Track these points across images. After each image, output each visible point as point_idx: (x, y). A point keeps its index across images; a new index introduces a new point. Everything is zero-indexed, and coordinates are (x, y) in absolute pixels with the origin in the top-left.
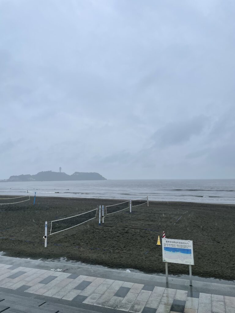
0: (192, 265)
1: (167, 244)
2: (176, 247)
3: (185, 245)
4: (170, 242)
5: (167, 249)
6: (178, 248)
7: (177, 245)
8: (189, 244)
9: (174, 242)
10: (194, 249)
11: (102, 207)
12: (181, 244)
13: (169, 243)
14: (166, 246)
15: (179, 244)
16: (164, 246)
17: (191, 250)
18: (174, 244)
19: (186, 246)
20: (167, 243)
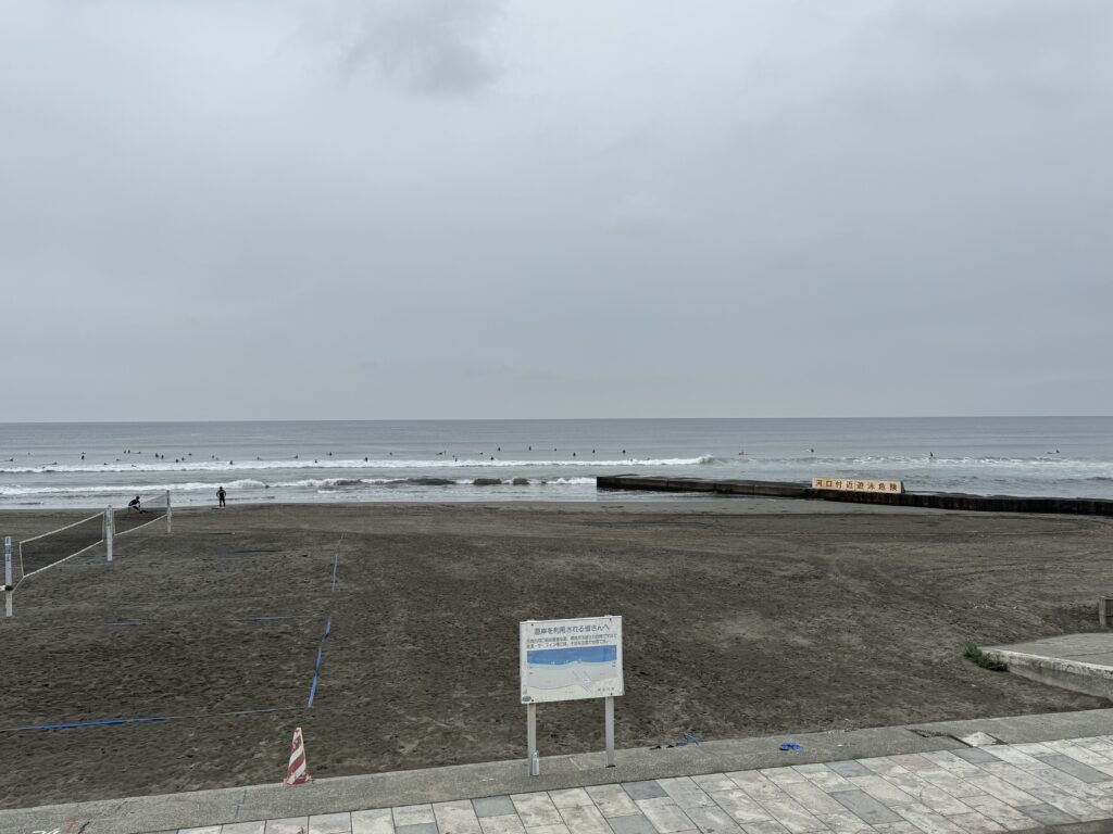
0: (616, 698)
1: (540, 640)
2: (570, 646)
3: (600, 632)
4: (550, 630)
5: (536, 657)
6: (575, 646)
7: (572, 638)
8: (609, 629)
9: (563, 629)
10: (623, 643)
12: (584, 633)
13: (547, 635)
14: (536, 648)
15: (580, 634)
16: (528, 647)
17: (615, 646)
18: (562, 635)
19: (601, 636)
20: (539, 637)
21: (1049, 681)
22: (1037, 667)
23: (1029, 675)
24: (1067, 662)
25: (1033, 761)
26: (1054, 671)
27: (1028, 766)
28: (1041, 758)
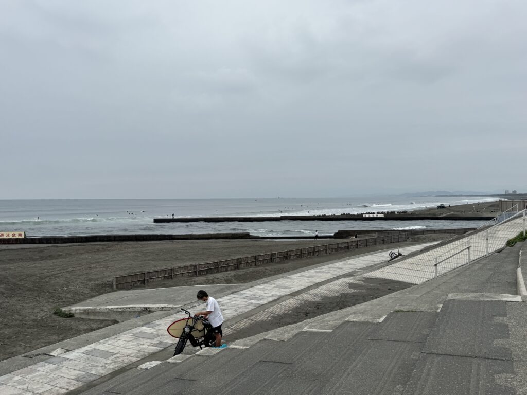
21: (92, 317)
22: (86, 312)
23: (83, 316)
24: (99, 307)
25: (82, 355)
26: (94, 312)
27: (81, 358)
28: (86, 353)
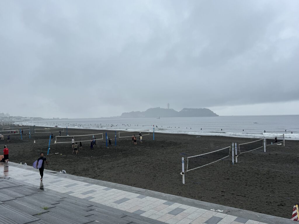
11: (234, 144)
